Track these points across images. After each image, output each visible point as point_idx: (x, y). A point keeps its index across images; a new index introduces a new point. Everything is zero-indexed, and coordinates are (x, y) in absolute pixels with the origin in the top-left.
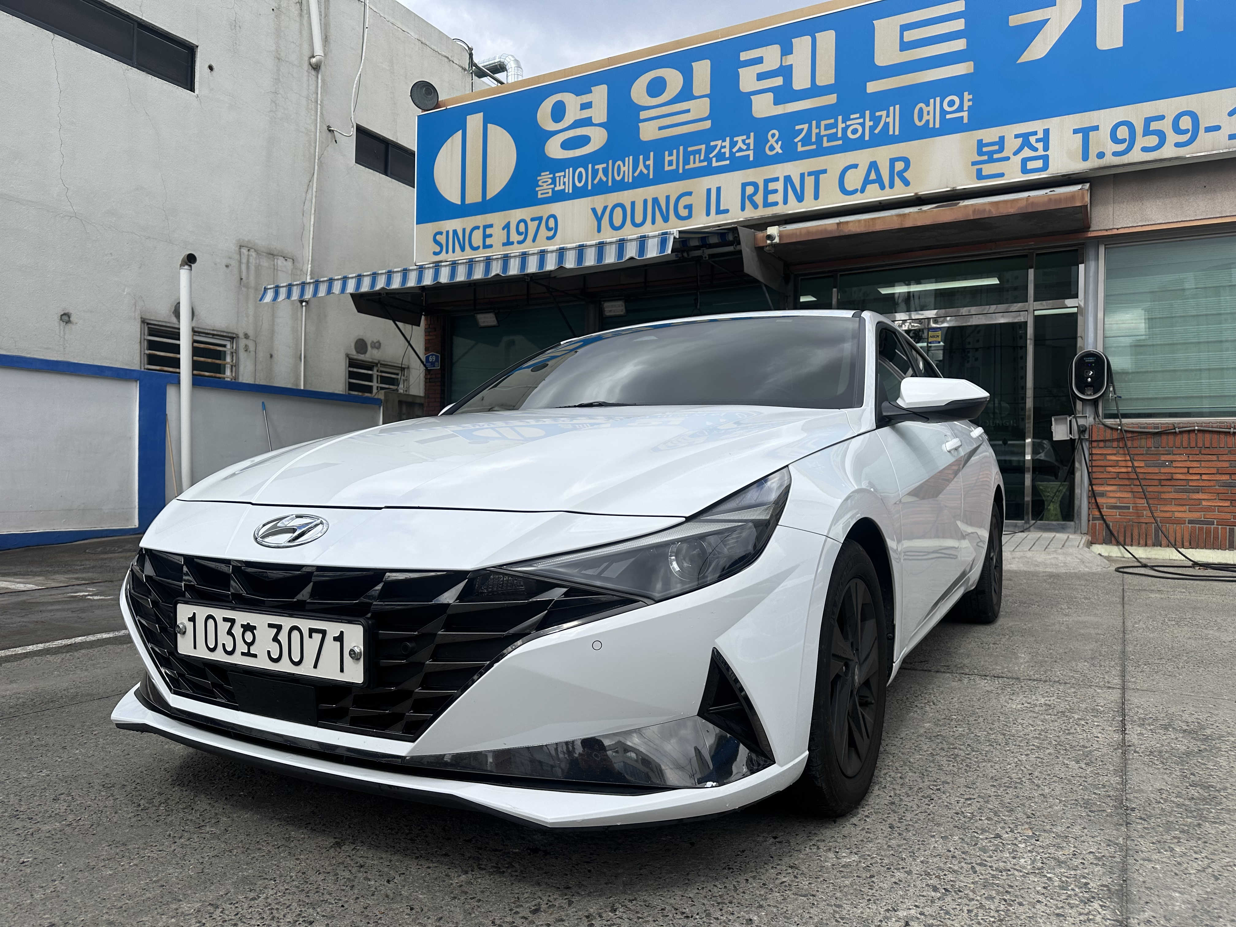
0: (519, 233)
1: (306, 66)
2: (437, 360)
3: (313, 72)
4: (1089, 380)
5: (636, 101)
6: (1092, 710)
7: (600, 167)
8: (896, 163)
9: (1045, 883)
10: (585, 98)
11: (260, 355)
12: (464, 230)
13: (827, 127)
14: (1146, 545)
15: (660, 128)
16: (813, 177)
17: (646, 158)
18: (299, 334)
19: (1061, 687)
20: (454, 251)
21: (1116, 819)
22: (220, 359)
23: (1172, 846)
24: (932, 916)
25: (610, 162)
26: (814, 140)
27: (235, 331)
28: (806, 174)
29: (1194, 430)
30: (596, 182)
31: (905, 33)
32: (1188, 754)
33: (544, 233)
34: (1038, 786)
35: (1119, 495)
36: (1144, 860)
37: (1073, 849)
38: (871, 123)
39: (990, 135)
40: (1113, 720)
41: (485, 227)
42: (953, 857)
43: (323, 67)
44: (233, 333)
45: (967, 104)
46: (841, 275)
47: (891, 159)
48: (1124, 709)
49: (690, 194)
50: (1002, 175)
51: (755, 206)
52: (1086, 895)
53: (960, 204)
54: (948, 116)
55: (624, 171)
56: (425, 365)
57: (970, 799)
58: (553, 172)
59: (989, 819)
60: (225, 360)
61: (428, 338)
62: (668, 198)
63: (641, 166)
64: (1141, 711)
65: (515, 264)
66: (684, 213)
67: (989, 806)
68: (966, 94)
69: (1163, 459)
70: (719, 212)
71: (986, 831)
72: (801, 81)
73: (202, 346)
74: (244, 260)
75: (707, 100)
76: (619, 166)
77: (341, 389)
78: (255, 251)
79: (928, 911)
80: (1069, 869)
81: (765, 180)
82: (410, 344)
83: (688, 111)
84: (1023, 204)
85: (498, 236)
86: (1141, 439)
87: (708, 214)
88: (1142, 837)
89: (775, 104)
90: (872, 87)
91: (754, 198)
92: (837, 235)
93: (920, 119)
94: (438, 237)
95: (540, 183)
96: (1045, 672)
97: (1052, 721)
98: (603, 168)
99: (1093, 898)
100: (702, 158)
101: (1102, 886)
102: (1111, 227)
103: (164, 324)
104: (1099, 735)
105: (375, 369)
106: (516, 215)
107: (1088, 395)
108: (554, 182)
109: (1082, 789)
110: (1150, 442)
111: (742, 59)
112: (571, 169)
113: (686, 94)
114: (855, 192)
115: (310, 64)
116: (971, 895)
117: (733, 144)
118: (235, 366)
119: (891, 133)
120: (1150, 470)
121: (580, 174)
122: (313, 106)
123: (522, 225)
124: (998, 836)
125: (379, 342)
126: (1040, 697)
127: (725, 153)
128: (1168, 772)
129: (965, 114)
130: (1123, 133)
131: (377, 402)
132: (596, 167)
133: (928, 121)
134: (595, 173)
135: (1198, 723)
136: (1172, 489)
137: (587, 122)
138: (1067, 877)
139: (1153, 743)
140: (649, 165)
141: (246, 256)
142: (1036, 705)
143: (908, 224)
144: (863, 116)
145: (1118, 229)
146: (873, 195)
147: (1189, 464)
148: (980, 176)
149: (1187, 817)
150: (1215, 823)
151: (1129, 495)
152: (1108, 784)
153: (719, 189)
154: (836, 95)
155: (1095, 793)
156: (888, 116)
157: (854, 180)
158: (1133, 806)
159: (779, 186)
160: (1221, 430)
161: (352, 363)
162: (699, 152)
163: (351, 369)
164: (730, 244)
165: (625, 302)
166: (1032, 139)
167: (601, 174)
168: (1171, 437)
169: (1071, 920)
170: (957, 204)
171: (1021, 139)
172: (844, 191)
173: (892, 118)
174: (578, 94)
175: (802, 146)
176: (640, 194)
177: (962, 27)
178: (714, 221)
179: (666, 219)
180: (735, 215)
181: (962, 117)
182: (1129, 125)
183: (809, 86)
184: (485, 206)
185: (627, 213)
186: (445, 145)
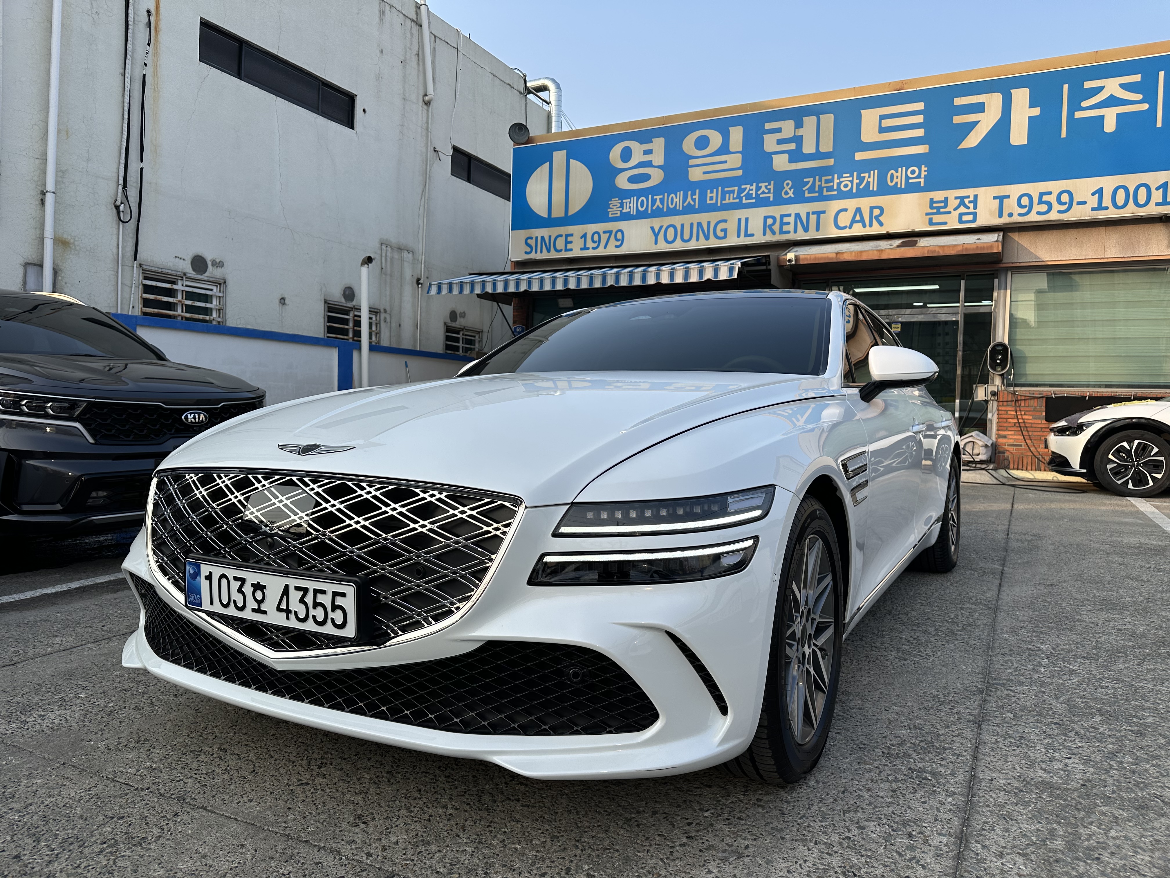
0: (594, 242)
1: (421, 102)
3: (425, 107)
4: (998, 361)
5: (686, 152)
7: (658, 197)
8: (875, 210)
10: (647, 147)
11: (393, 325)
12: (550, 237)
13: (827, 181)
14: (1031, 469)
15: (704, 173)
16: (816, 215)
17: (694, 194)
18: (417, 308)
20: (541, 252)
25: (666, 194)
26: (817, 189)
27: (379, 308)
28: (810, 213)
29: (1064, 397)
30: (654, 208)
31: (882, 121)
33: (613, 242)
35: (1014, 438)
38: (858, 181)
39: (938, 195)
41: (567, 236)
43: (434, 104)
45: (923, 174)
47: (870, 207)
49: (725, 221)
50: (946, 223)
51: (774, 233)
53: (920, 243)
54: (911, 181)
55: (676, 202)
56: (513, 334)
58: (622, 199)
61: (516, 314)
62: (709, 223)
63: (689, 199)
66: (721, 234)
68: (923, 166)
70: (747, 235)
72: (808, 148)
74: (384, 255)
75: (740, 155)
76: (672, 198)
77: (440, 348)
78: (391, 247)
81: (781, 215)
82: (504, 316)
83: (726, 162)
84: (960, 248)
85: (577, 243)
86: (1030, 401)
87: (739, 236)
89: (791, 161)
90: (859, 156)
91: (773, 227)
92: (835, 261)
93: (892, 181)
94: (529, 241)
95: (611, 206)
98: (660, 199)
100: (735, 196)
102: (1016, 262)
103: (342, 305)
105: (461, 333)
106: (591, 228)
107: (997, 371)
110: (1036, 404)
111: (766, 128)
112: (635, 198)
113: (724, 149)
114: (845, 227)
115: (424, 101)
117: (758, 188)
118: (379, 334)
119: (871, 189)
120: (1036, 421)
121: (642, 201)
122: (425, 134)
123: (596, 236)
125: (464, 313)
127: (752, 194)
129: (922, 180)
130: (1025, 201)
132: (655, 197)
133: (897, 183)
134: (654, 201)
137: (648, 164)
140: (695, 199)
143: (884, 256)
144: (852, 176)
145: (1020, 263)
146: (858, 230)
148: (931, 223)
153: (747, 220)
154: (833, 159)
156: (869, 177)
157: (844, 219)
159: (791, 220)
161: (448, 329)
162: (733, 192)
163: (447, 334)
166: (966, 201)
167: (658, 202)
170: (916, 242)
171: (959, 200)
172: (838, 227)
173: (872, 178)
174: (641, 143)
175: (809, 193)
176: (687, 219)
177: (922, 121)
178: (743, 241)
179: (707, 238)
180: (759, 238)
181: (920, 182)
182: (1030, 197)
183: (814, 152)
184: (567, 220)
185: (679, 232)
186: (535, 172)
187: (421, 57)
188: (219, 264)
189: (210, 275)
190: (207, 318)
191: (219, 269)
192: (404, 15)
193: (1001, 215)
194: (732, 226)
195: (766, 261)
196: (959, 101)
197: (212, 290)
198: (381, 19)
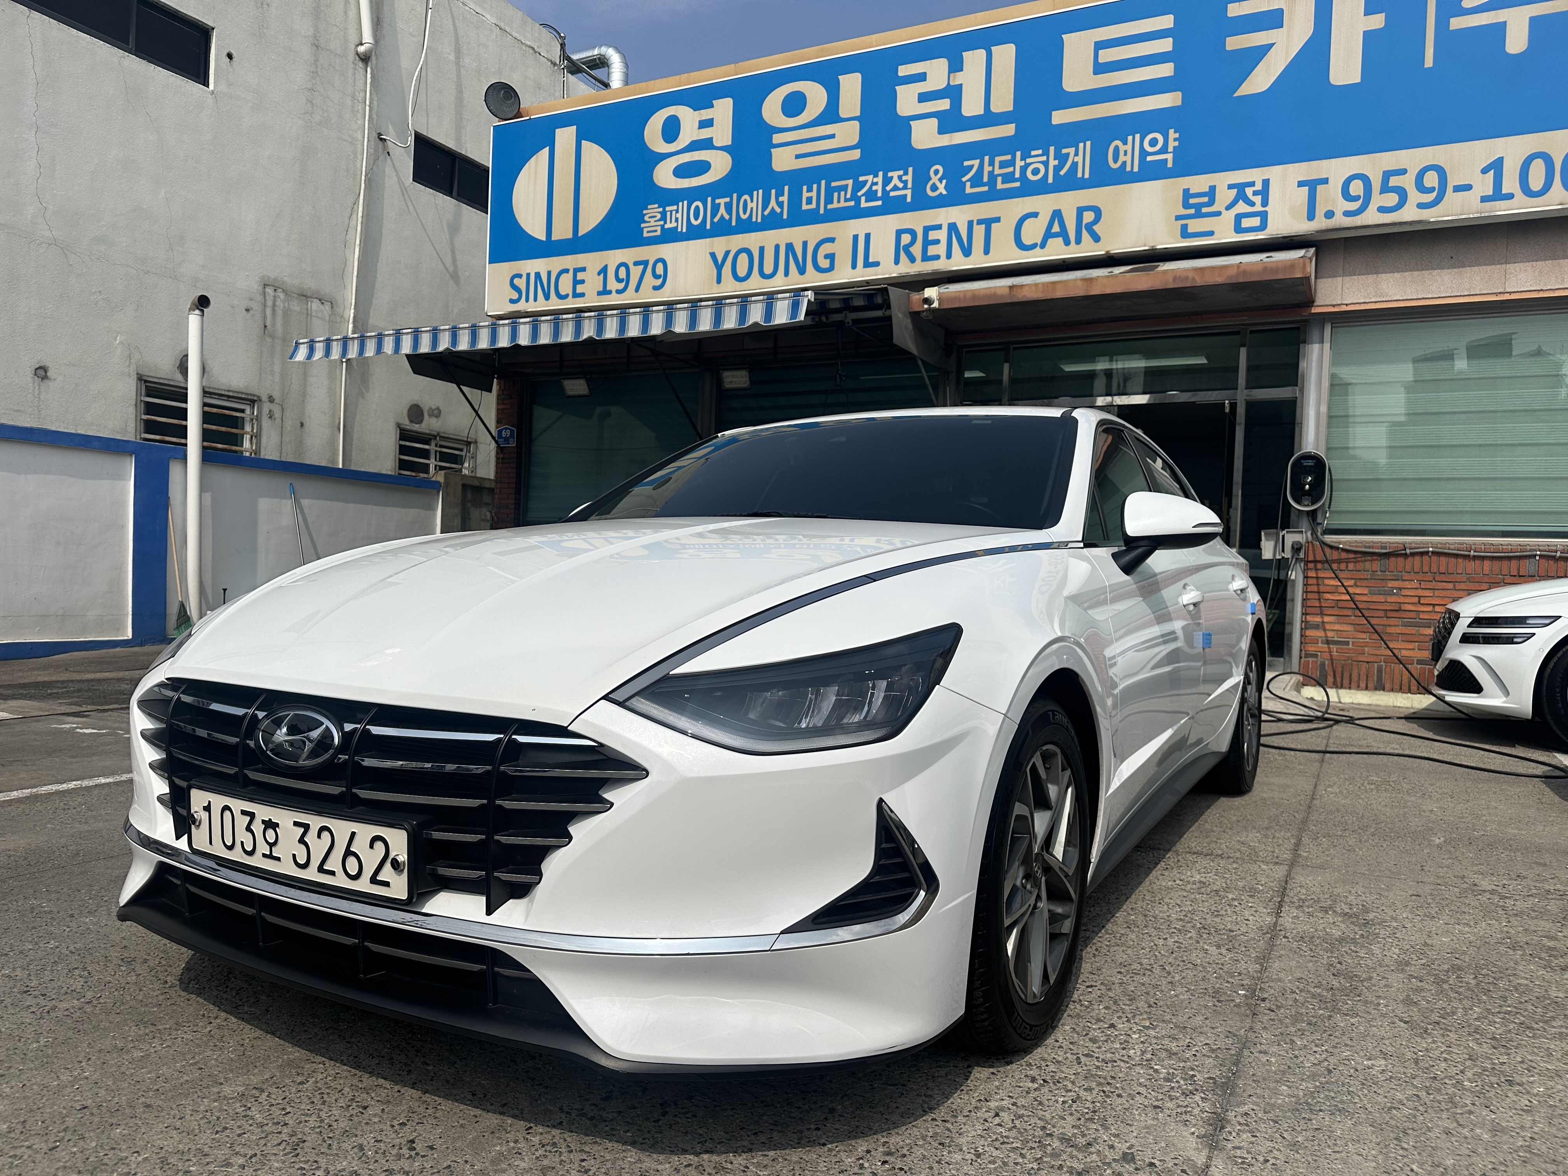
0: (619, 280)
1: (352, 56)
2: (512, 435)
3: (361, 64)
4: (1307, 486)
5: (768, 122)
6: (1250, 889)
7: (722, 201)
8: (1085, 213)
9: (1150, 1075)
10: (706, 114)
11: (288, 423)
12: (549, 273)
13: (1003, 165)
14: (1367, 688)
15: (798, 157)
16: (984, 226)
17: (780, 193)
18: (338, 398)
19: (1223, 863)
20: (535, 300)
21: (1243, 1009)
22: (237, 428)
23: (1295, 1038)
24: (1024, 1106)
25: (735, 195)
26: (985, 179)
27: (256, 392)
28: (975, 222)
29: (1428, 552)
30: (716, 220)
31: (1100, 52)
32: (1341, 940)
33: (649, 281)
34: (1169, 973)
35: (1337, 627)
36: (1260, 1052)
37: (1188, 1041)
38: (1056, 162)
39: (1199, 183)
40: (1270, 901)
41: (576, 271)
42: (1060, 1047)
43: (373, 58)
44: (254, 395)
45: (1172, 144)
46: (1014, 349)
47: (1078, 208)
48: (1285, 889)
49: (832, 240)
50: (1211, 233)
51: (912, 259)
52: (1190, 1088)
53: (1160, 269)
54: (1149, 158)
55: (752, 208)
56: (496, 442)
57: (1091, 986)
59: (1106, 1008)
60: (243, 429)
61: (502, 407)
62: (805, 244)
63: (773, 203)
64: (1304, 891)
65: (612, 325)
66: (824, 263)
67: (1111, 994)
68: (1171, 131)
69: (1390, 585)
70: (867, 264)
71: (1102, 1021)
72: (972, 106)
73: (214, 410)
74: (269, 303)
75: (856, 124)
76: (745, 201)
77: (389, 468)
78: (284, 291)
79: (1021, 1102)
80: (1180, 1060)
81: (924, 227)
82: (478, 415)
83: (832, 136)
84: (1235, 274)
85: (592, 283)
86: (1365, 561)
87: (854, 266)
88: (1265, 1028)
89: (940, 132)
90: (1059, 117)
91: (911, 249)
92: (1009, 301)
93: (1116, 160)
94: (516, 281)
95: (646, 218)
96: (1209, 844)
97: (1203, 901)
98: (725, 203)
99: (1197, 1090)
100: (848, 196)
101: (1210, 1078)
102: (1339, 302)
103: (166, 382)
104: (1251, 918)
105: (433, 443)
106: (615, 257)
107: (1305, 506)
108: (664, 218)
109: (1216, 977)
110: (1376, 565)
111: (900, 74)
112: (685, 202)
113: (831, 115)
114: (1033, 247)
115: (357, 54)
116: (1070, 1086)
117: (887, 181)
118: (256, 436)
119: (1080, 175)
120: (1375, 598)
121: (697, 208)
122: (360, 108)
123: (622, 270)
124: (1112, 1026)
125: (438, 409)
126: (1195, 873)
127: (876, 191)
128: (1314, 959)
129: (1169, 157)
130: (1356, 188)
131: (435, 486)
132: (717, 201)
133: (1124, 163)
134: (716, 208)
135: (1363, 905)
136: (1400, 623)
137: (707, 144)
138: (1175, 1069)
139: (1304, 927)
140: (783, 202)
141: (272, 298)
142: (1189, 882)
143: (1096, 291)
144: (1046, 153)
145: (1347, 305)
146: (1056, 251)
147: (1420, 592)
148: (1185, 233)
149: (1320, 1008)
150: (1347, 1015)
151: (1350, 628)
152: (1245, 972)
153: (868, 236)
154: (1014, 125)
155: (1228, 982)
156: (1076, 154)
157: (1033, 232)
158: (1265, 996)
159: (942, 235)
160: (1459, 552)
161: (405, 434)
162: (845, 188)
163: (403, 443)
164: (878, 307)
165: (750, 373)
166: (1249, 191)
167: (722, 210)
168: (1401, 560)
169: (1168, 1112)
170: (1156, 267)
171: (1235, 191)
172: (1020, 245)
173: (1081, 157)
174: (696, 108)
175: (971, 187)
176: (770, 238)
177: (1169, 48)
178: (861, 275)
179: (802, 271)
180: (887, 269)
181: (1166, 160)
182: (1365, 179)
183: (982, 112)
184: (577, 244)
185: (754, 260)
186: (527, 165)
193: (1311, 216)
194: (842, 250)
196: (1234, 12)
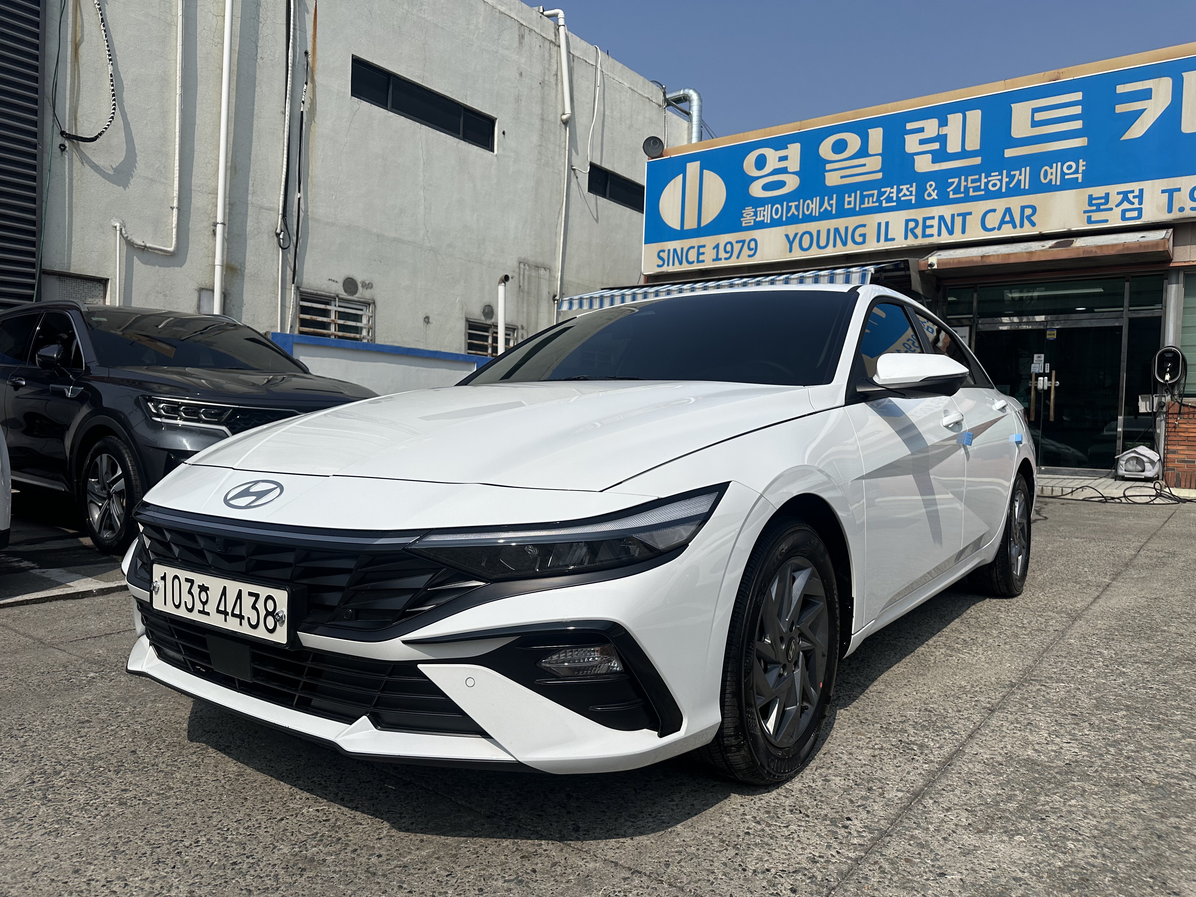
0: (726, 252)
1: (559, 122)
3: (563, 126)
4: (1169, 369)
5: (823, 157)
7: (793, 204)
8: (1026, 210)
10: (782, 153)
12: (682, 249)
13: (973, 181)
15: (842, 177)
16: (961, 217)
17: (830, 199)
20: (673, 265)
25: (801, 201)
26: (962, 190)
27: (517, 324)
28: (956, 215)
30: (789, 215)
31: (1036, 114)
33: (746, 251)
35: (1187, 452)
38: (1007, 180)
39: (1099, 191)
41: (699, 247)
43: (571, 122)
45: (1081, 169)
46: (981, 287)
47: (1021, 207)
49: (864, 226)
50: (1107, 221)
51: (916, 237)
53: (1075, 243)
54: (1067, 177)
55: (812, 208)
58: (755, 207)
62: (847, 228)
63: (826, 205)
66: (859, 239)
68: (1081, 161)
70: (887, 239)
72: (954, 146)
74: (522, 273)
75: (880, 158)
76: (808, 204)
78: (528, 265)
81: (924, 218)
83: (864, 165)
84: (1121, 248)
85: (709, 254)
87: (878, 241)
89: (934, 161)
90: (1009, 153)
91: (915, 231)
92: (981, 264)
93: (1045, 178)
94: (662, 254)
95: (744, 215)
98: (796, 205)
100: (875, 200)
102: (1188, 260)
103: (486, 323)
106: (724, 238)
108: (755, 214)
111: (908, 128)
112: (770, 205)
113: (863, 152)
114: (994, 229)
115: (562, 120)
117: (899, 191)
119: (1022, 187)
121: (777, 209)
122: (563, 153)
123: (729, 246)
127: (892, 197)
129: (1080, 176)
132: (790, 204)
133: (1051, 180)
134: (789, 208)
137: (784, 171)
140: (832, 204)
141: (522, 269)
143: (1035, 259)
144: (1001, 174)
146: (1007, 232)
148: (1089, 221)
153: (887, 224)
154: (980, 158)
156: (1020, 175)
157: (992, 221)
159: (935, 222)
162: (873, 195)
166: (1130, 196)
167: (793, 209)
170: (1072, 242)
171: (1122, 195)
172: (985, 228)
173: (1023, 176)
174: (776, 150)
175: (953, 194)
176: (824, 225)
177: (1080, 112)
178: (883, 246)
179: (845, 244)
180: (900, 242)
181: (1078, 178)
183: (960, 150)
184: (700, 232)
185: (815, 239)
186: (669, 185)
187: (559, 78)
188: (368, 286)
189: (360, 296)
190: (358, 336)
191: (369, 291)
192: (544, 37)
193: (1170, 210)
194: (871, 232)
195: (905, 266)
196: (1121, 89)
197: (362, 310)
198: (521, 43)
